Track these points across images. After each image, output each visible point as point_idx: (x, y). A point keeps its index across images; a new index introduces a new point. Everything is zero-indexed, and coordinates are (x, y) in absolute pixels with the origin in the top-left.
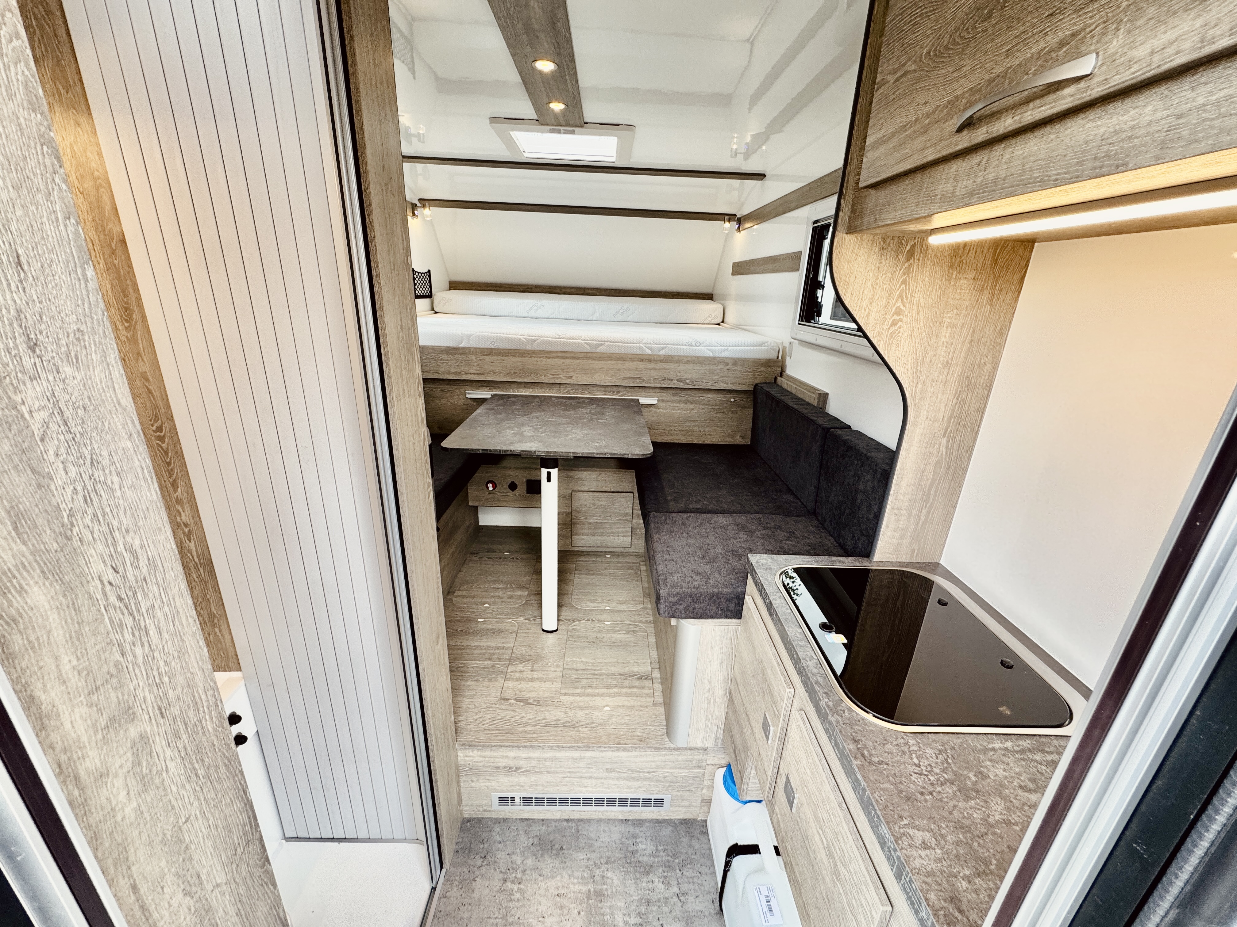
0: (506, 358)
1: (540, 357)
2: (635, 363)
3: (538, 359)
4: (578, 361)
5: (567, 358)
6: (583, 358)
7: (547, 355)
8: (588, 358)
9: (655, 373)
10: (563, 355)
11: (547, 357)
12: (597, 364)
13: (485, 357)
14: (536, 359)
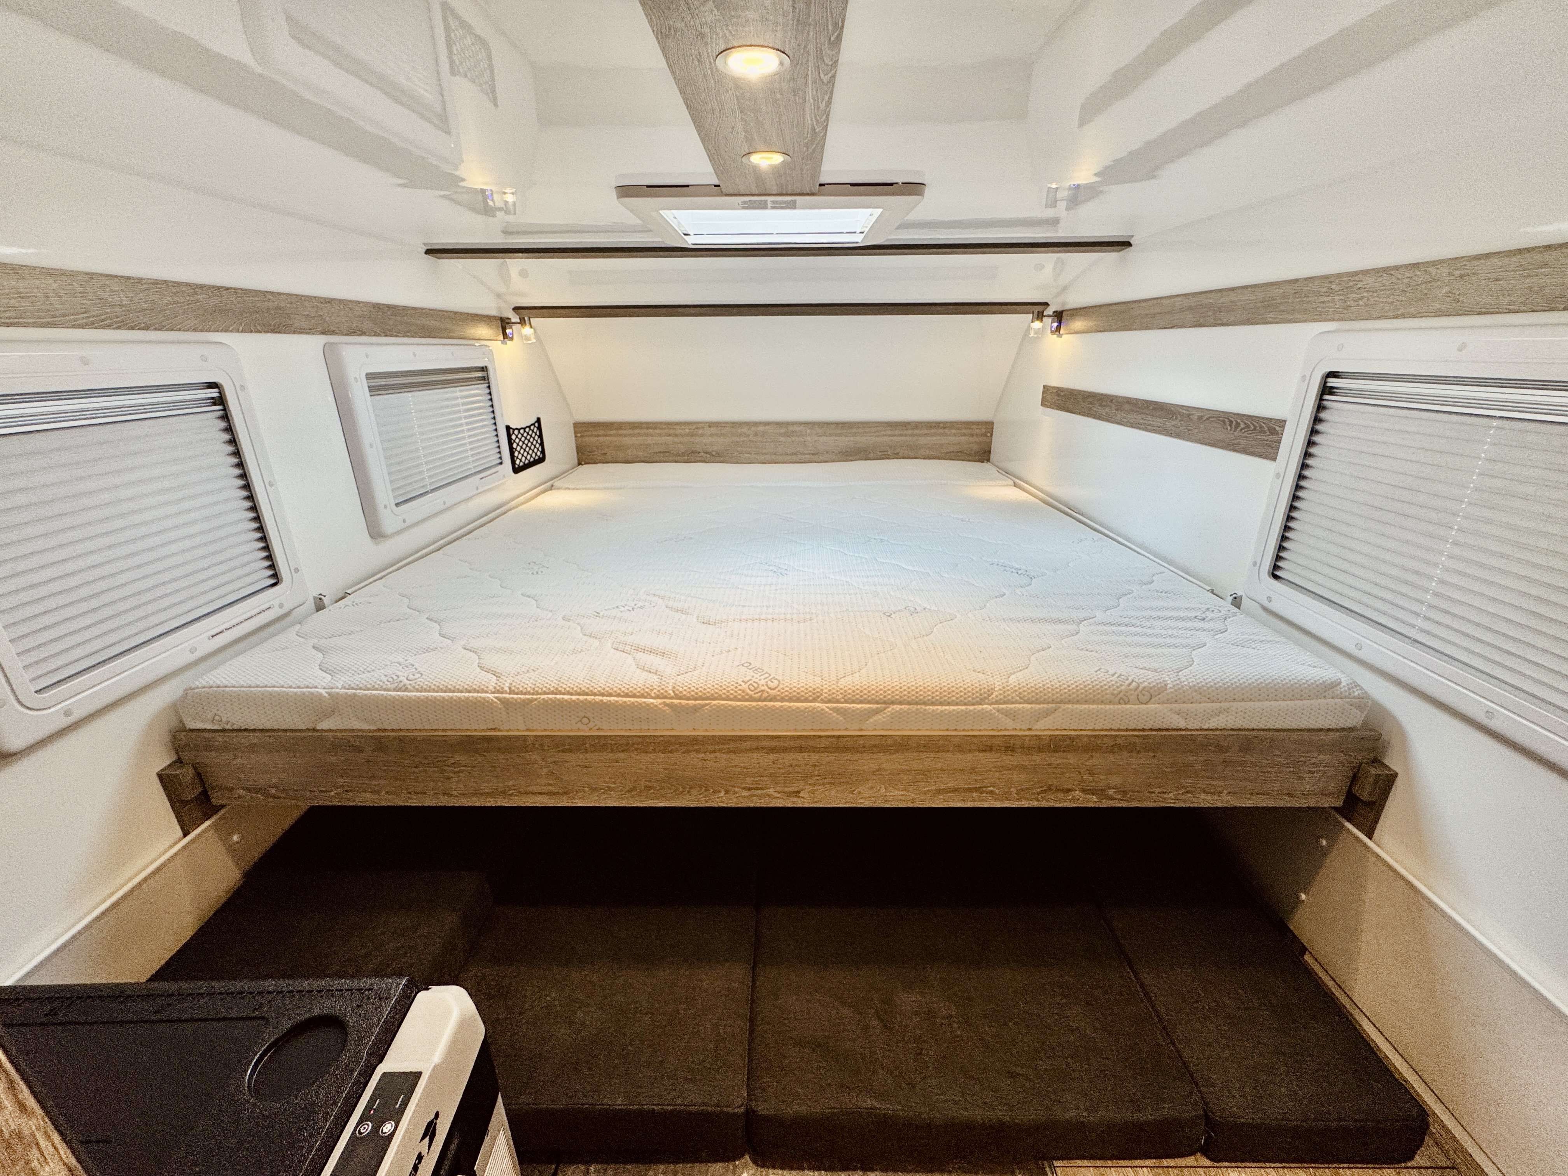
0: (622, 755)
1: (714, 752)
2: (969, 756)
3: (709, 756)
4: (815, 757)
5: (784, 750)
6: (827, 749)
7: (732, 745)
8: (846, 749)
9: (1023, 777)
10: (774, 744)
11: (729, 751)
12: (867, 763)
13: (567, 756)
14: (702, 755)
